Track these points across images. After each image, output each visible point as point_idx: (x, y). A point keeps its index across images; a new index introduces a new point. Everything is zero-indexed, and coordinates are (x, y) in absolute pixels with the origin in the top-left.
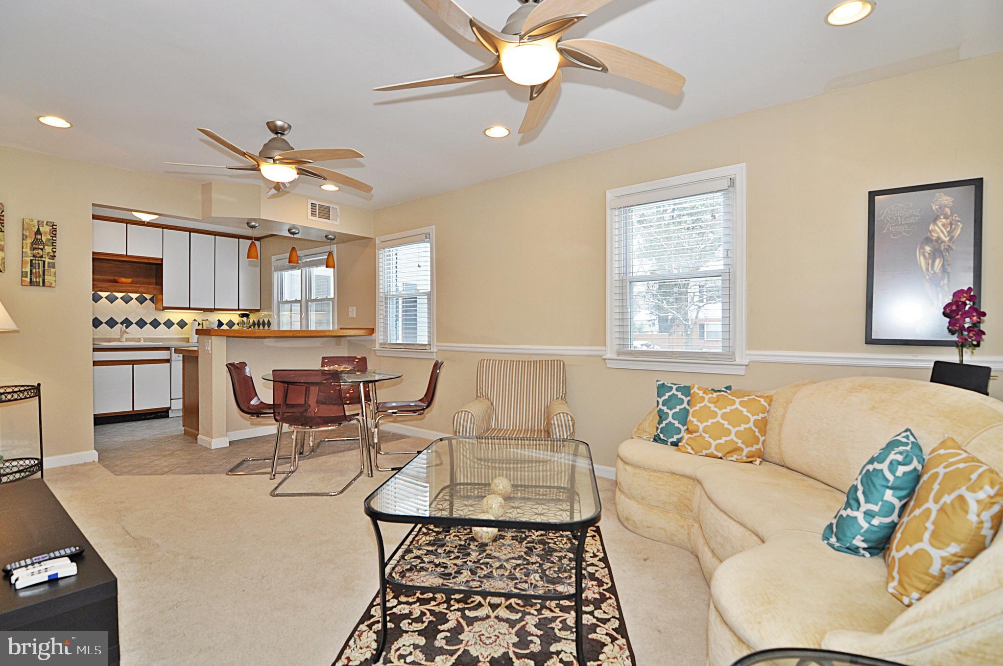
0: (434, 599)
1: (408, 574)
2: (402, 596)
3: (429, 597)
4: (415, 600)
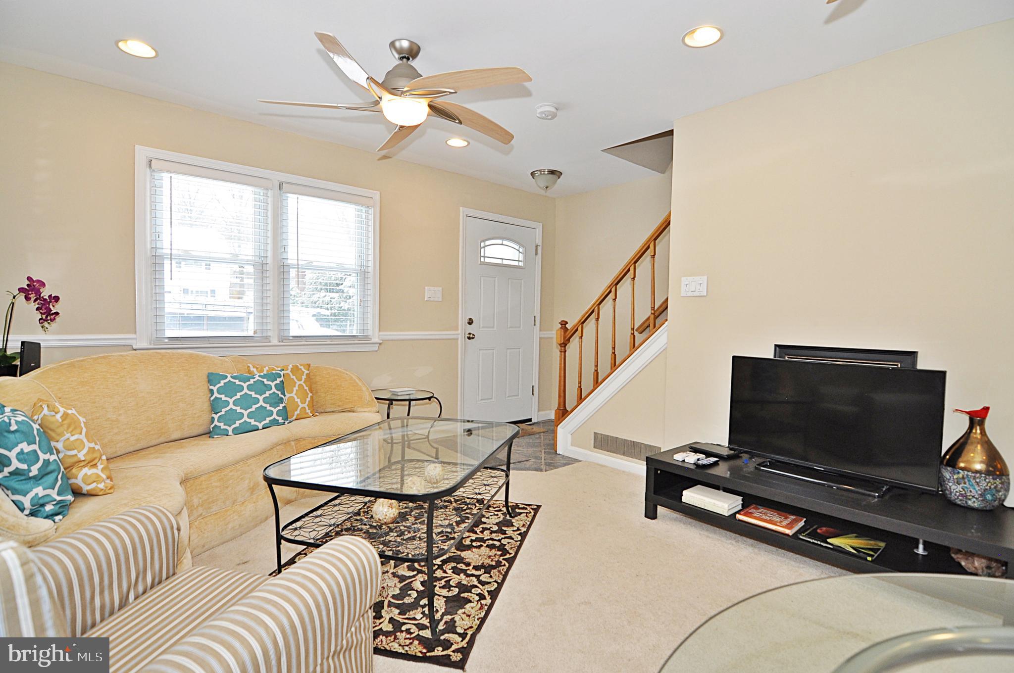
0: (472, 541)
1: (494, 563)
2: (498, 545)
3: (476, 543)
4: (487, 542)
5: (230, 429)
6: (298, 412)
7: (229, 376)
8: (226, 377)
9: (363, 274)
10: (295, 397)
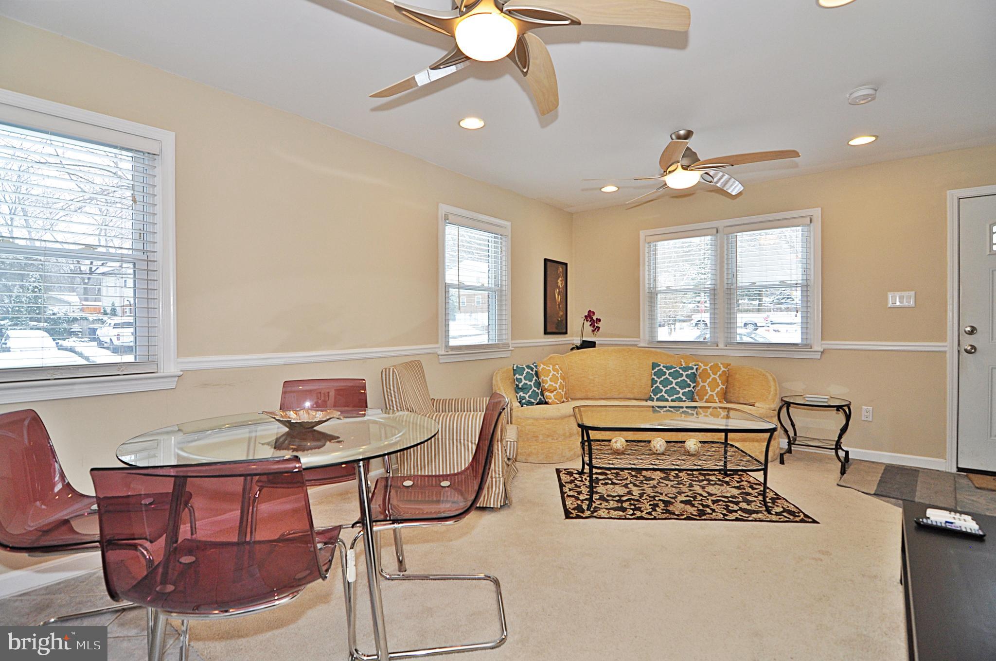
5: (655, 398)
6: (707, 397)
7: (662, 365)
8: (660, 365)
9: (806, 288)
10: (707, 386)
